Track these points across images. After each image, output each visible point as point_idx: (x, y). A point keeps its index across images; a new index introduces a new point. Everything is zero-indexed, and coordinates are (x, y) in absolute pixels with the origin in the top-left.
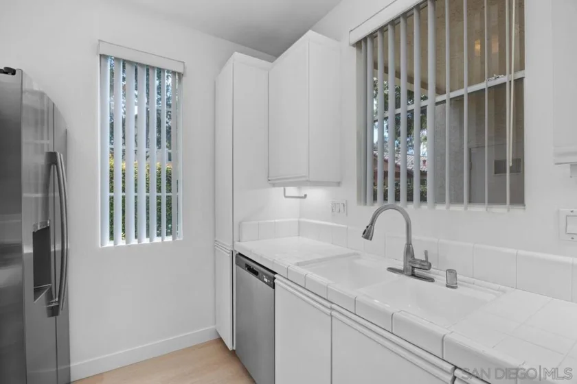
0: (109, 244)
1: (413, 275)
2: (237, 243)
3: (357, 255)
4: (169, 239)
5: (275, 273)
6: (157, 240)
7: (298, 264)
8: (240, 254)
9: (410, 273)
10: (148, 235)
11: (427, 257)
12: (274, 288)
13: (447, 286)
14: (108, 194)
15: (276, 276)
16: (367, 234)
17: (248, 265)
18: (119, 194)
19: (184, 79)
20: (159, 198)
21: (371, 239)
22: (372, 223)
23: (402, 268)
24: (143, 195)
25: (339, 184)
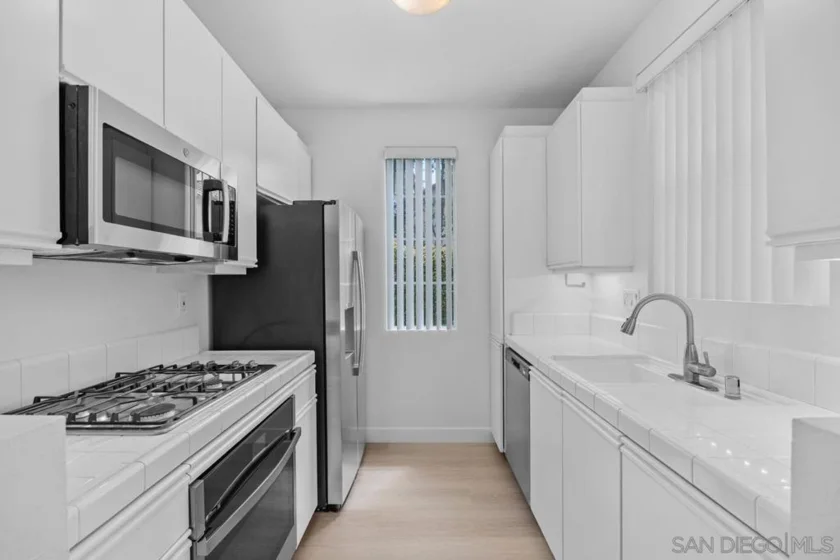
0: (394, 329)
1: (696, 383)
2: (507, 336)
3: (644, 359)
4: (444, 328)
5: (530, 364)
6: (434, 328)
7: (555, 358)
8: (510, 349)
9: (691, 380)
10: (435, 324)
11: (707, 360)
12: (529, 379)
13: (726, 397)
14: (394, 283)
15: (530, 367)
16: (628, 328)
17: (516, 361)
18: (401, 283)
19: (457, 163)
20: (434, 286)
21: (631, 333)
22: (634, 316)
23: (682, 373)
24: (421, 283)
25: (631, 269)
